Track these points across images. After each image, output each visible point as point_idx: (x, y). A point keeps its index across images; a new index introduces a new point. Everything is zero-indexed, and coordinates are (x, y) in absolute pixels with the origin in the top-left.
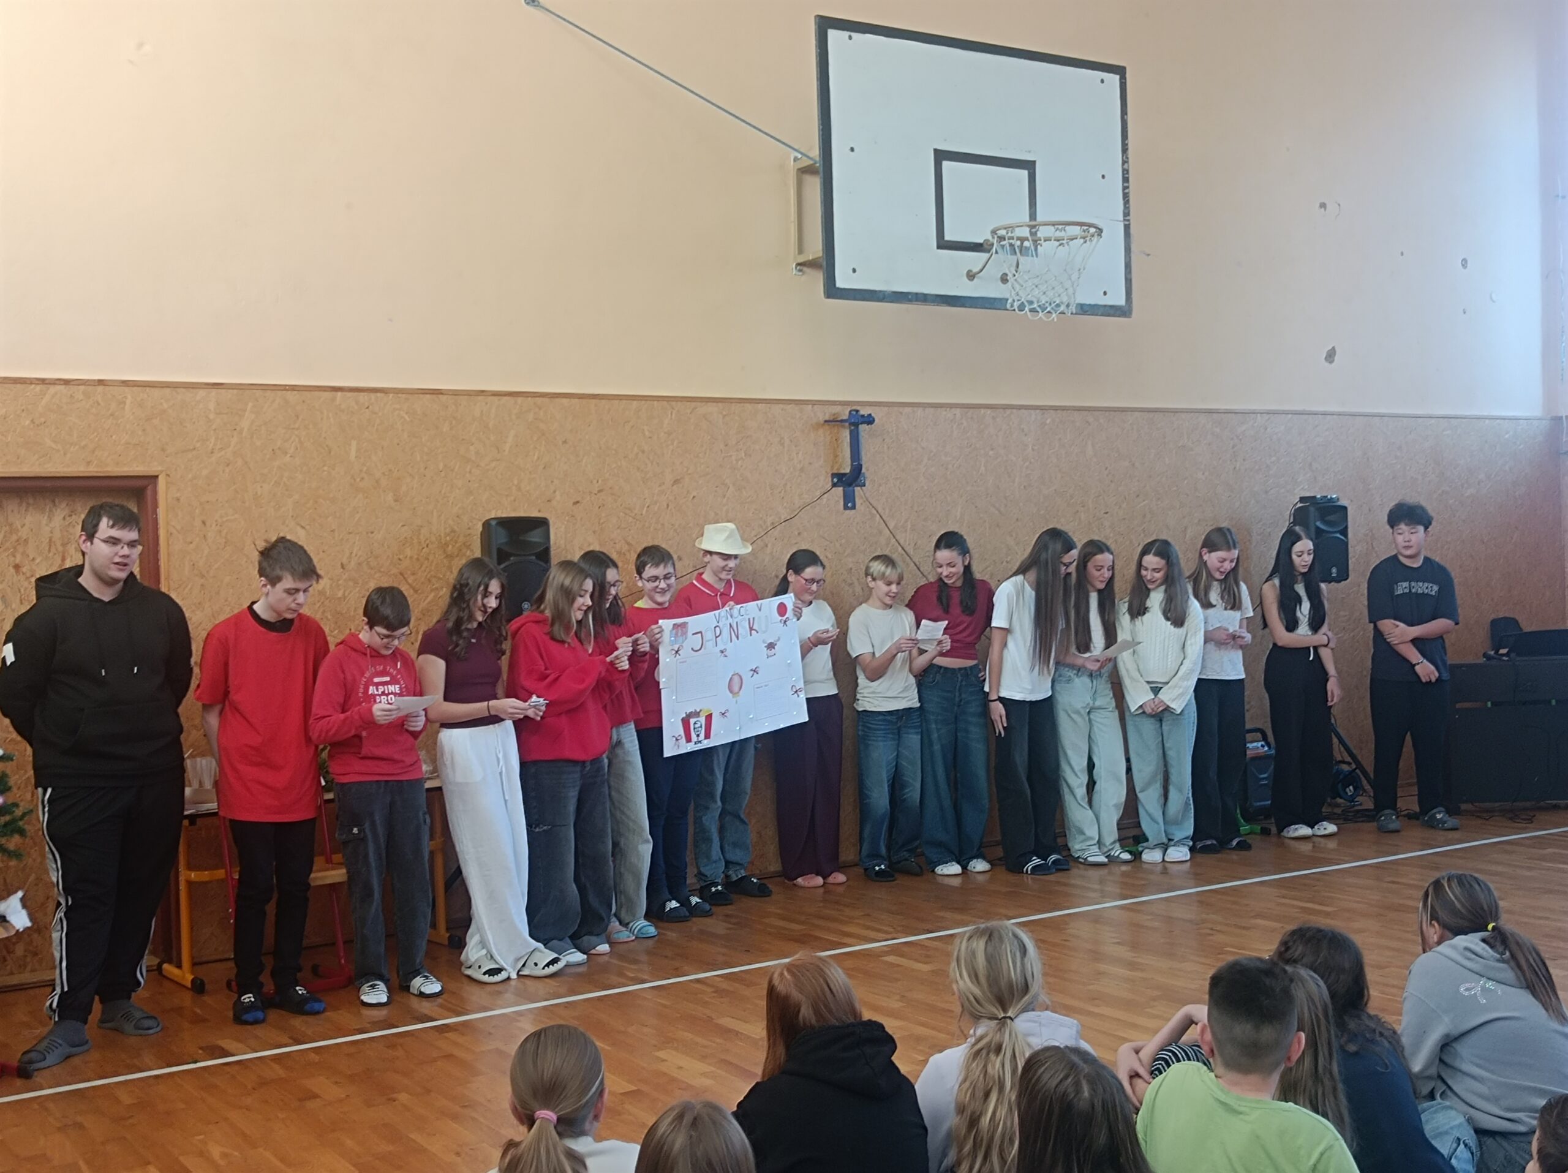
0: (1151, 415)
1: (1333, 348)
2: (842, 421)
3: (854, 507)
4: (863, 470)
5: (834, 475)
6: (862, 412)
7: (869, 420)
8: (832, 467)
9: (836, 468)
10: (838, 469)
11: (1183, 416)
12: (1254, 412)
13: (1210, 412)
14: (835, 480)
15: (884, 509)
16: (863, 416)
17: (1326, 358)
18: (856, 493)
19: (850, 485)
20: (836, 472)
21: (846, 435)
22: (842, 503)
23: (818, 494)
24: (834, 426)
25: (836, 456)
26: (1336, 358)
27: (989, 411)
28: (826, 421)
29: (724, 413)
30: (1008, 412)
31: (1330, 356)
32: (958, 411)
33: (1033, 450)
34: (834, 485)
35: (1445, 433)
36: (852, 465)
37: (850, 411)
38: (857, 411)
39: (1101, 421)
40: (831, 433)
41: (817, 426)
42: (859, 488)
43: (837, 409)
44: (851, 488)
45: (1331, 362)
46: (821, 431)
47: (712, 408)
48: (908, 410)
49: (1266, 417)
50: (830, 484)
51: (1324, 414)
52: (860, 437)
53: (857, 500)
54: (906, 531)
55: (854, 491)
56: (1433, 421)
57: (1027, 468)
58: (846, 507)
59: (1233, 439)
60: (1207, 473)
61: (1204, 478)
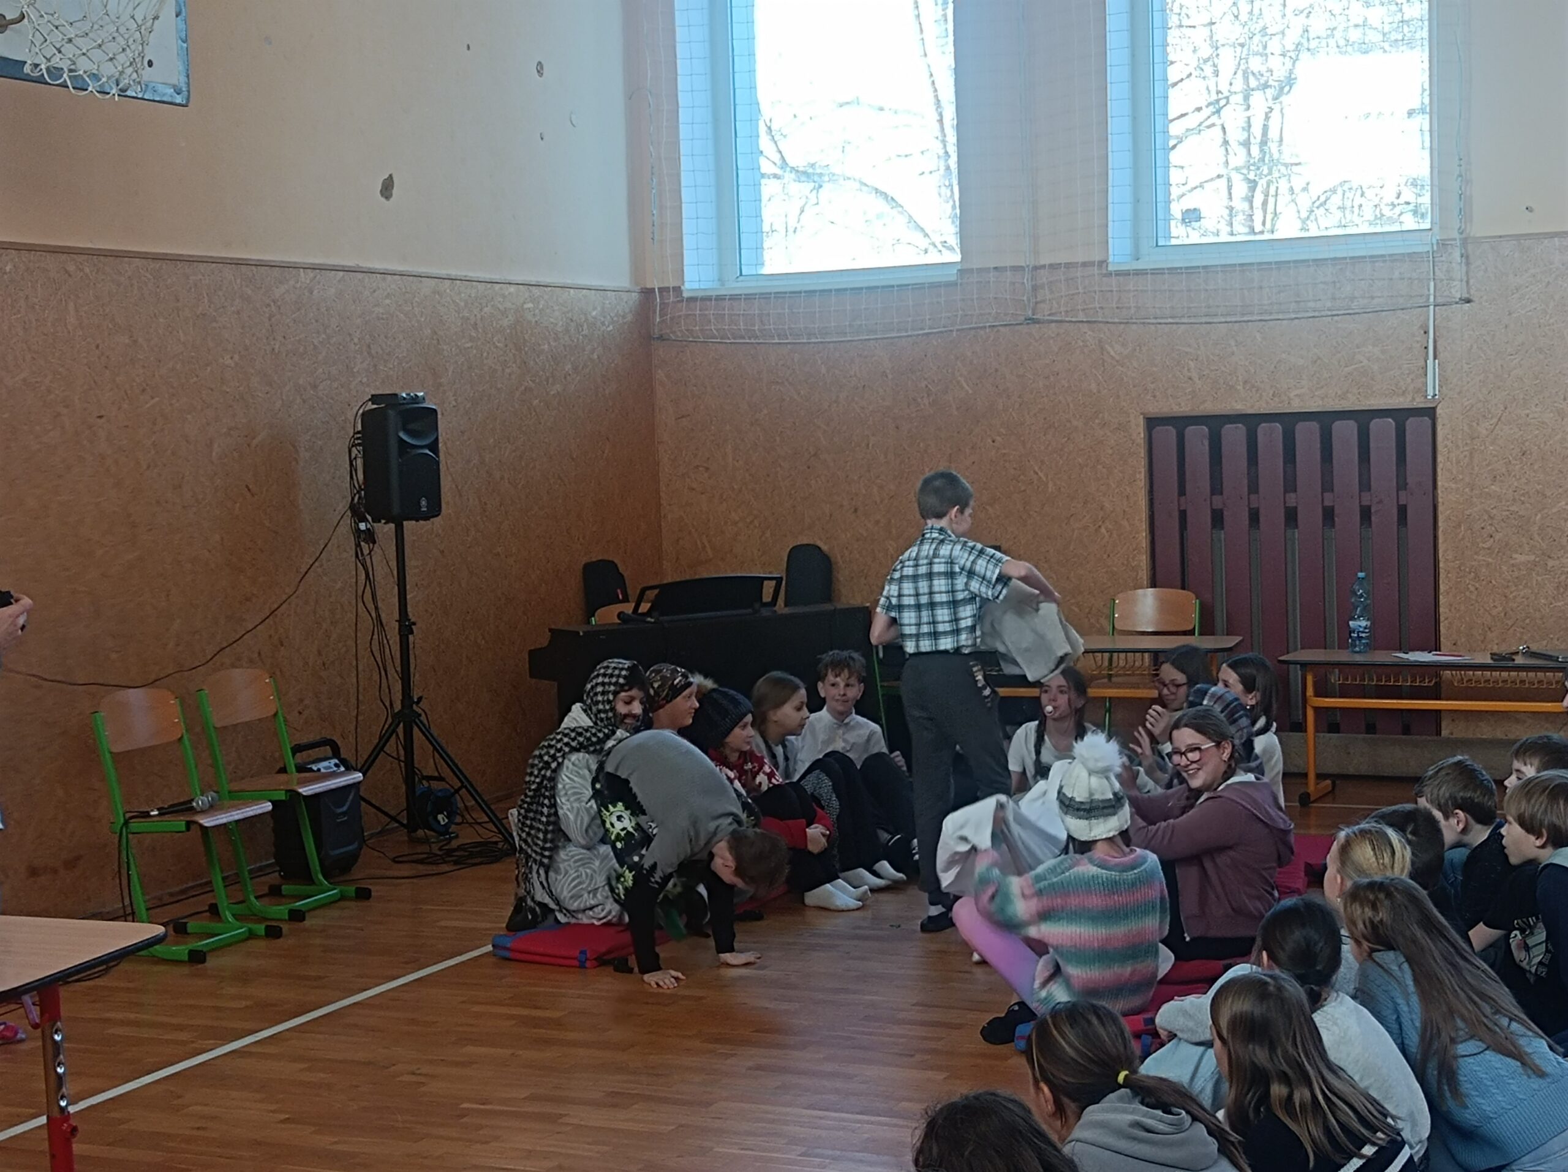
0: (157, 265)
1: (391, 176)
11: (202, 266)
12: (295, 267)
13: (238, 263)
17: (381, 191)
26: (395, 191)
31: (387, 188)
35: (526, 306)
39: (87, 270)
45: (388, 198)
49: (311, 274)
51: (383, 273)
56: (512, 289)
59: (269, 305)
60: (236, 357)
61: (233, 365)
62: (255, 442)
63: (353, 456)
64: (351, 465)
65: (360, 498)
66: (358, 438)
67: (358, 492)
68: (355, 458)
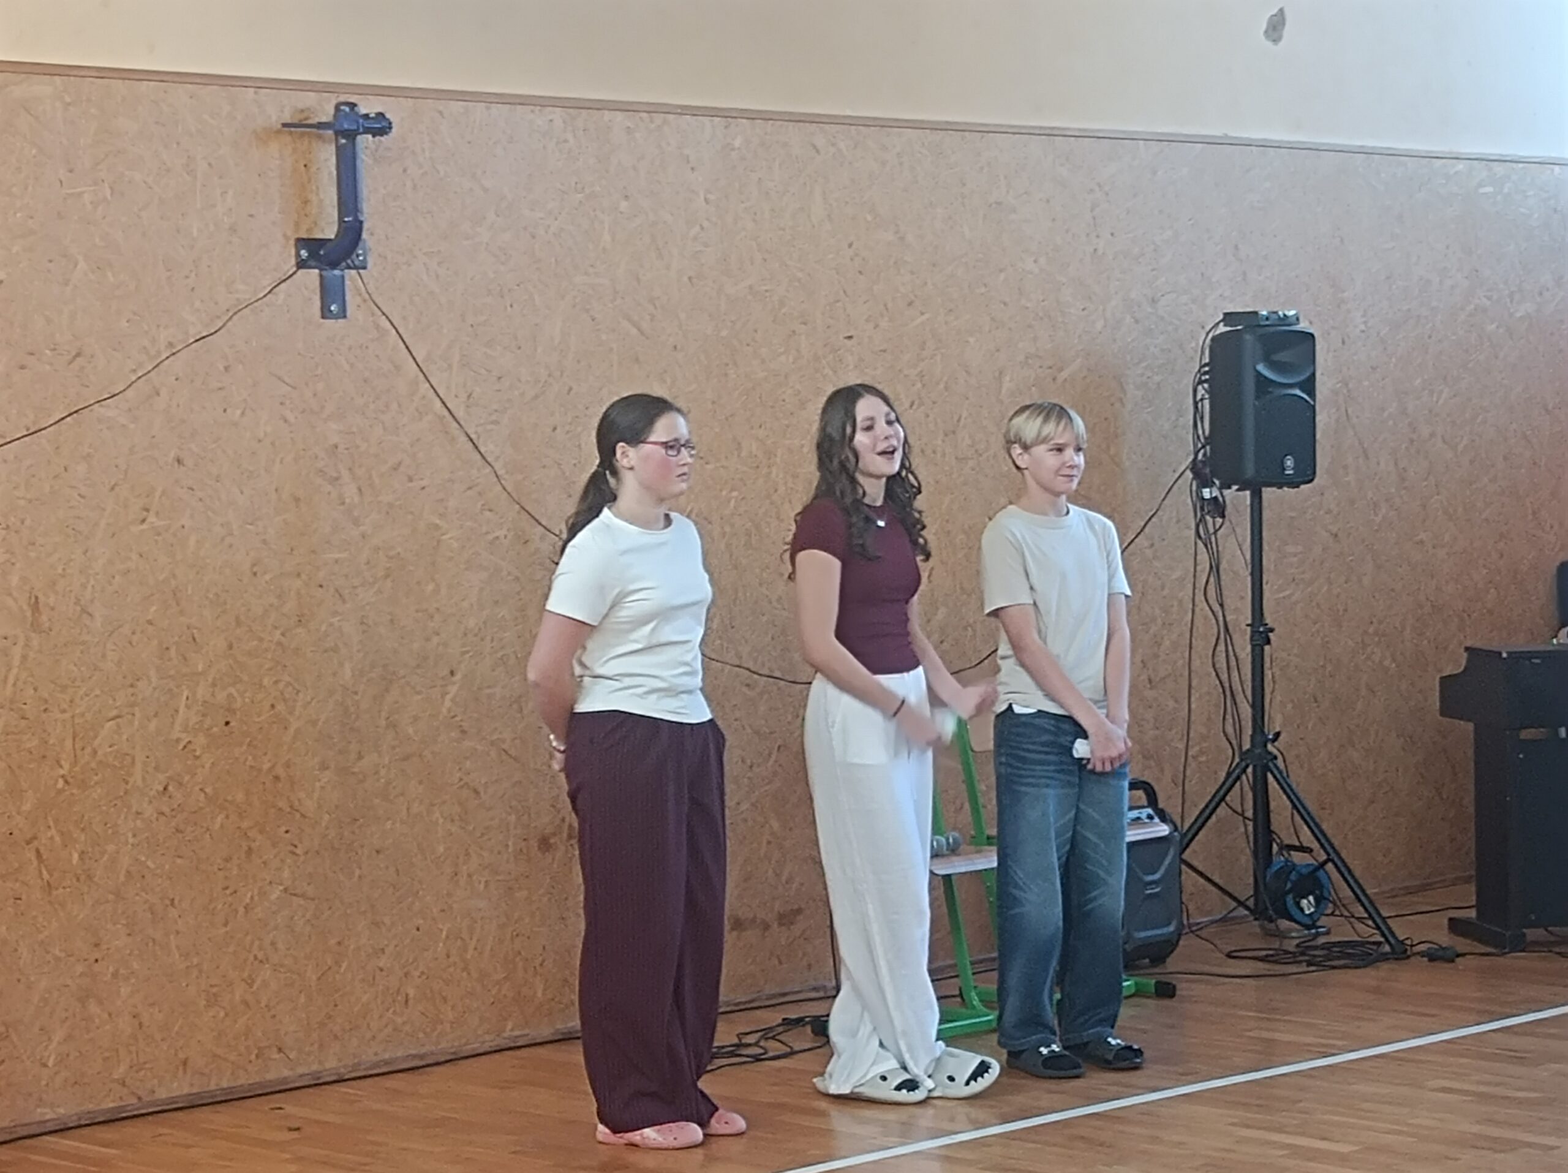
0: (939, 136)
1: (1281, 10)
2: (321, 126)
3: (343, 314)
4: (364, 235)
5: (301, 242)
6: (363, 110)
7: (380, 126)
8: (297, 225)
9: (304, 227)
10: (309, 230)
11: (999, 140)
12: (1133, 138)
13: (1050, 133)
14: (304, 253)
15: (404, 318)
16: (366, 116)
17: (1266, 32)
18: (347, 282)
19: (334, 265)
20: (305, 236)
21: (326, 156)
22: (317, 303)
23: (267, 282)
24: (303, 135)
25: (306, 202)
26: (1287, 32)
27: (619, 116)
28: (285, 125)
29: (68, 99)
30: (659, 118)
31: (1276, 27)
32: (557, 114)
33: (706, 201)
34: (301, 264)
35: (1482, 190)
36: (341, 220)
37: (337, 108)
38: (353, 106)
39: (842, 145)
40: (295, 150)
41: (264, 136)
42: (353, 272)
43: (309, 99)
44: (337, 272)
45: (1276, 41)
46: (274, 147)
47: (42, 88)
48: (457, 107)
49: (1155, 147)
50: (293, 261)
51: (1264, 145)
52: (358, 162)
53: (348, 298)
54: (450, 366)
55: (343, 277)
56: (1461, 166)
57: (695, 239)
58: (325, 313)
59: (1092, 190)
60: (1042, 260)
61: (1037, 271)
62: (1064, 374)
63: (1199, 397)
64: (1196, 408)
65: (1205, 455)
66: (1206, 373)
67: (1203, 447)
68: (1202, 400)
